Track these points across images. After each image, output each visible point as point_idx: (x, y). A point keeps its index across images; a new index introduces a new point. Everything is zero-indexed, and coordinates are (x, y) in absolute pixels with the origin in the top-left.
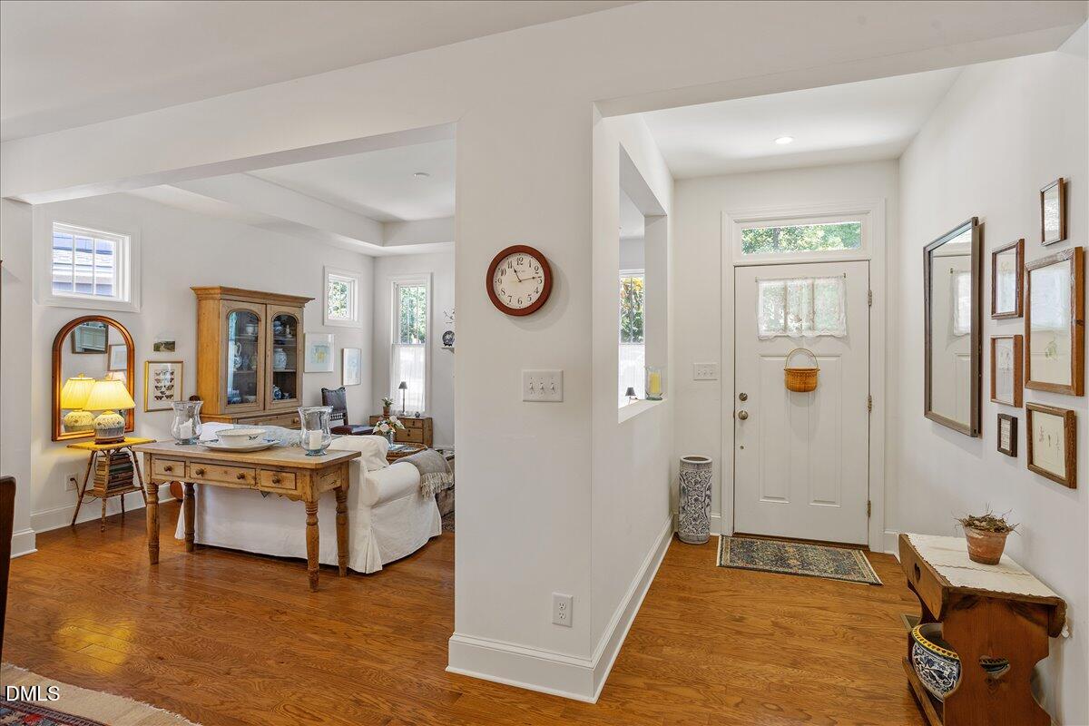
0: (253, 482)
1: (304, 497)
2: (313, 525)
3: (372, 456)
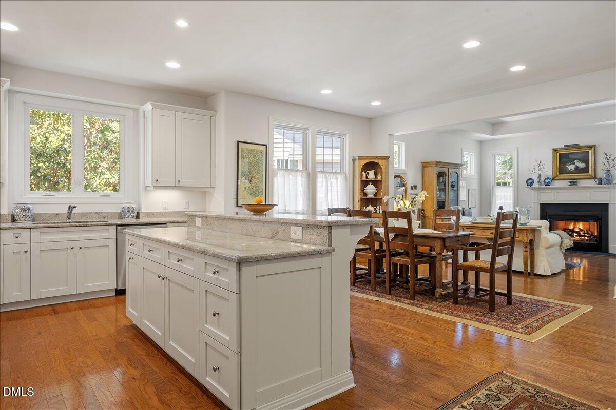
1: (523, 241)
2: (526, 251)
3: (544, 228)
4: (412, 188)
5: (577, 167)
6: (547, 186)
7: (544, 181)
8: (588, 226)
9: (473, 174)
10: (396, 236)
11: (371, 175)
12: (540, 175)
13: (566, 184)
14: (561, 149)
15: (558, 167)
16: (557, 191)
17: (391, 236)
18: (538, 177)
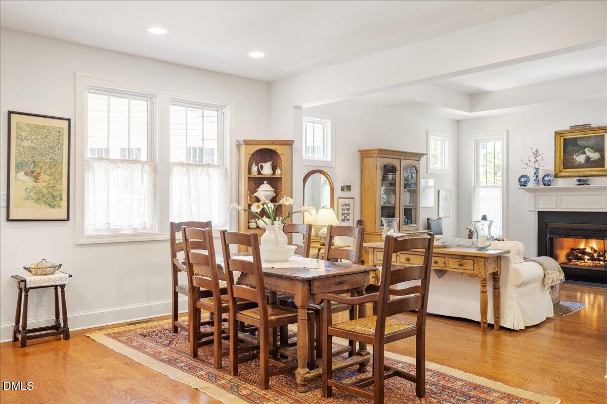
0: (443, 265)
1: (479, 275)
2: (484, 292)
3: (514, 254)
4: (342, 189)
5: (588, 159)
6: (546, 186)
7: (543, 179)
8: (602, 246)
9: (446, 168)
10: (243, 275)
11: (267, 170)
12: (537, 170)
13: (573, 183)
14: (566, 132)
15: (562, 158)
16: (561, 193)
17: (236, 274)
18: (535, 174)
